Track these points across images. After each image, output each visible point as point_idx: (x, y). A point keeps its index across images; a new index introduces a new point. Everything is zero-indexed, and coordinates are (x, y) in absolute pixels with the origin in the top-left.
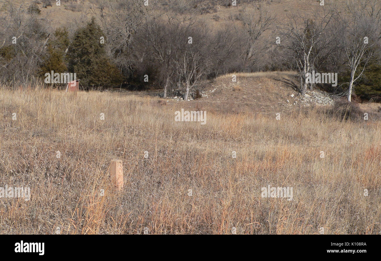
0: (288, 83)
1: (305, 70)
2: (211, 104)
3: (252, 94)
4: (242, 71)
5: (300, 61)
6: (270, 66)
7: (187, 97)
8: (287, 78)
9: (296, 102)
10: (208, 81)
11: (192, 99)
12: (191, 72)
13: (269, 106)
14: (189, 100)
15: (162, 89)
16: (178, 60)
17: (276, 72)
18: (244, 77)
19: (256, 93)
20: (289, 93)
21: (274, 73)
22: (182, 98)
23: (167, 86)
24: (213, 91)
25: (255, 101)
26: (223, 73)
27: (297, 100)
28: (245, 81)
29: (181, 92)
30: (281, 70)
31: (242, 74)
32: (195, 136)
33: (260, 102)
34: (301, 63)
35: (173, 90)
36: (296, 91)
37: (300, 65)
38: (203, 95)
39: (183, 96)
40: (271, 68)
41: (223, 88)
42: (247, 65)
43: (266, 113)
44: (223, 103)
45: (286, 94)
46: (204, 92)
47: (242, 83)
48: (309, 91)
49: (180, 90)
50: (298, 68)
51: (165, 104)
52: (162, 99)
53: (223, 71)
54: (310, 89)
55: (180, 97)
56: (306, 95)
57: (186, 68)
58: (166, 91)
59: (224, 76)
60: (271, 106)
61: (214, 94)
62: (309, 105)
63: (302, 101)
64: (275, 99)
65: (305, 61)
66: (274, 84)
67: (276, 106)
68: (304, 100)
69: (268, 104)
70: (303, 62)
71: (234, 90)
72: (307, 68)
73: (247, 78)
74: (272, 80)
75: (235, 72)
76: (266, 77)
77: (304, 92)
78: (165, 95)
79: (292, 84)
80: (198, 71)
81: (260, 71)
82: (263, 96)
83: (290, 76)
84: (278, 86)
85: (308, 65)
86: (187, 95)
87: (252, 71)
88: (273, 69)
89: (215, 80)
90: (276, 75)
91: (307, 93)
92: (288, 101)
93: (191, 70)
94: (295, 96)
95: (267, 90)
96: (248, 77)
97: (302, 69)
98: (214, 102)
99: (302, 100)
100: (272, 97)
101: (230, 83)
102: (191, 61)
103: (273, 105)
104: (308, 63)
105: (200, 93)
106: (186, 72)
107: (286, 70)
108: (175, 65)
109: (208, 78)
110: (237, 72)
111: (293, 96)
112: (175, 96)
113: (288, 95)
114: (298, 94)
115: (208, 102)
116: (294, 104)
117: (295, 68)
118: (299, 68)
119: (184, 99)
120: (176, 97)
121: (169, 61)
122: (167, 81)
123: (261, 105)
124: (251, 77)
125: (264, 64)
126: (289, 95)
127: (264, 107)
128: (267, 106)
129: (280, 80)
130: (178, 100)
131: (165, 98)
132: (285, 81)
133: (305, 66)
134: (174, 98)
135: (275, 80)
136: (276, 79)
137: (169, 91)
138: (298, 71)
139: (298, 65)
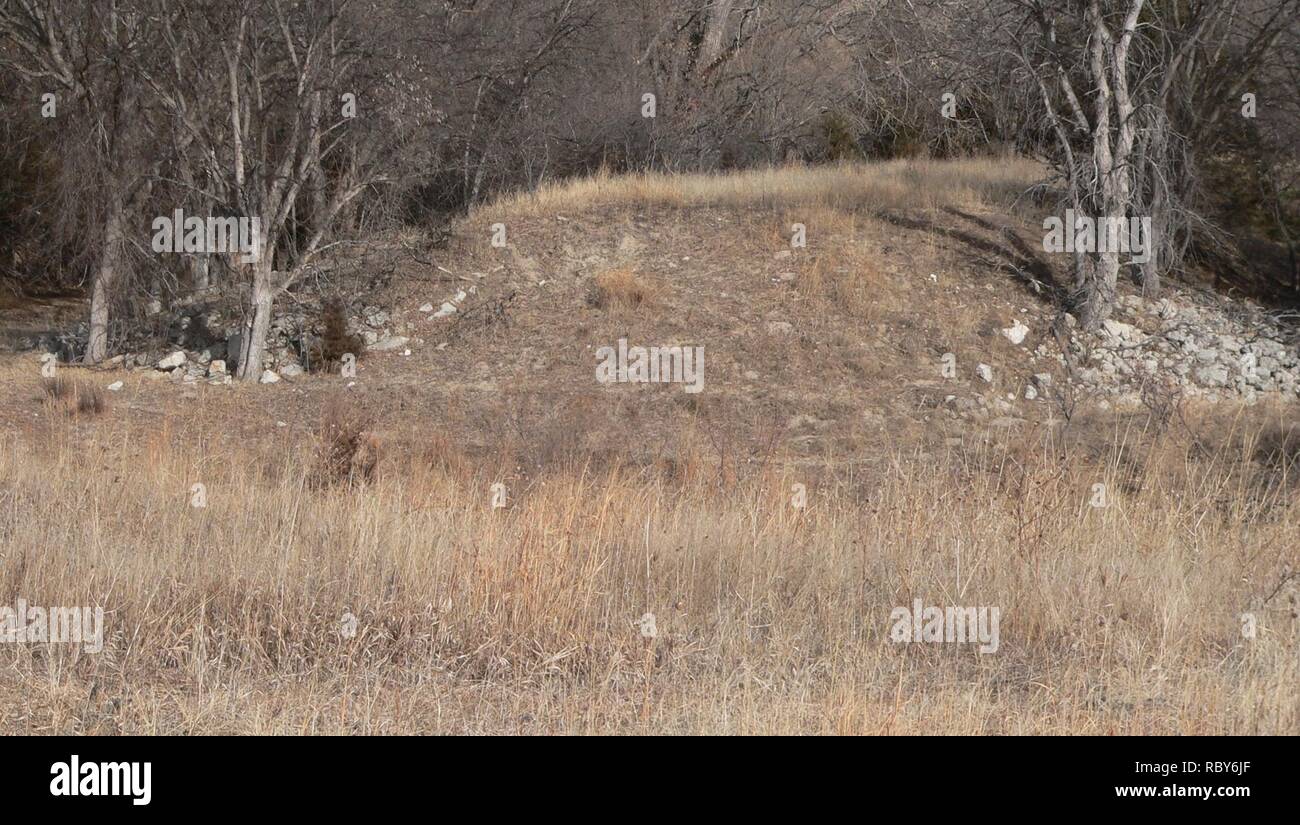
0: (984, 245)
1: (1103, 149)
2: (434, 401)
3: (726, 328)
4: (658, 164)
5: (1066, 85)
6: (858, 125)
7: (254, 352)
8: (977, 208)
9: (1044, 377)
10: (411, 237)
11: (293, 370)
12: (287, 170)
13: (850, 410)
14: (271, 377)
15: (79, 294)
16: (191, 93)
17: (900, 164)
18: (667, 205)
19: (758, 320)
20: (993, 313)
21: (887, 176)
22: (221, 365)
23: (107, 273)
24: (448, 308)
25: (752, 375)
26: (516, 177)
27: (1047, 364)
28: (675, 231)
29: (212, 321)
30: (941, 153)
31: (655, 185)
32: (251, 642)
33: (786, 380)
34: (1071, 96)
35: (156, 307)
36: (1044, 298)
37: (1065, 111)
38: (371, 336)
39: (227, 350)
40: (865, 138)
41: (516, 286)
42: (697, 119)
43: (830, 464)
44: (517, 393)
45: (969, 320)
46: (381, 318)
47: (655, 248)
48: (1135, 301)
49: (208, 308)
50: (1051, 138)
51: (92, 406)
52: (78, 375)
53: (517, 164)
54: (1138, 282)
55: (207, 354)
56: (1116, 329)
57: (250, 143)
58: (100, 316)
59: (522, 199)
60: (867, 414)
61: (452, 331)
62: (1134, 400)
63: (1087, 374)
64: (894, 361)
65: (1104, 87)
66: (887, 250)
67: (903, 408)
68: (1098, 364)
69: (843, 394)
70: (1086, 90)
71: (598, 300)
72: (1115, 136)
73: (689, 211)
74: (868, 224)
75: (604, 171)
76: (829, 200)
77: (1098, 305)
78: (97, 341)
79: (1011, 249)
80: (334, 166)
81: (782, 158)
82: (805, 343)
83: (994, 193)
84: (911, 266)
85: (1126, 109)
86: (259, 335)
87: (729, 162)
88: (883, 146)
89: (459, 225)
90: (899, 187)
91: (1119, 315)
92: (986, 371)
93: (281, 159)
94: (1037, 335)
95: (833, 297)
96: (699, 206)
97: (1083, 143)
98: (452, 386)
99: (1086, 362)
100: (873, 347)
101: (569, 249)
102: (283, 92)
103: (879, 402)
104: (1122, 95)
105: (354, 326)
106: (248, 174)
107: (970, 149)
108: (168, 121)
109: (412, 216)
110: (619, 168)
111: (1017, 333)
112: (167, 348)
113: (986, 333)
114: (1059, 322)
115: (413, 392)
116: (1031, 393)
117: (1037, 140)
118: (1061, 133)
119: (232, 368)
120: (177, 357)
121: (119, 90)
122: (111, 238)
123: (794, 408)
124: (717, 205)
125: (811, 111)
126: (988, 330)
127: (811, 420)
128: (833, 410)
129: (922, 224)
130: (191, 379)
131: (95, 366)
132: (966, 227)
133: (1104, 118)
134: (164, 363)
135: (894, 220)
136: (900, 219)
137: (122, 310)
138: (1057, 158)
139: (1050, 113)
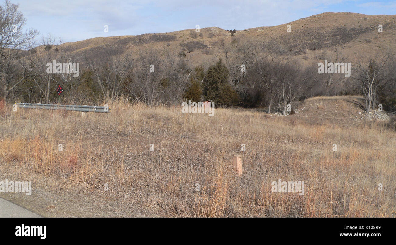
0: (357, 104)
1: (369, 95)
2: (302, 118)
3: (331, 111)
4: (324, 95)
5: (366, 88)
6: (344, 92)
7: (284, 113)
8: (356, 100)
9: (363, 117)
10: (300, 102)
11: (288, 115)
12: (288, 95)
13: (343, 120)
14: (286, 115)
15: (267, 107)
16: (279, 87)
17: (348, 96)
18: (325, 99)
19: (334, 111)
20: (358, 111)
21: (347, 97)
22: (281, 114)
23: (270, 105)
24: (303, 109)
25: (333, 116)
26: (310, 96)
27: (363, 116)
28: (326, 102)
29: (280, 110)
30: (352, 95)
31: (324, 97)
32: (291, 140)
33: (337, 117)
34: (366, 90)
35: (275, 108)
36: (363, 110)
37: (365, 91)
38: (296, 111)
39: (282, 112)
40: (345, 93)
41: (310, 107)
42: (328, 91)
43: (341, 125)
44: (310, 117)
45: (355, 112)
46: (296, 110)
47: (324, 104)
48: (372, 110)
49: (280, 108)
50: (364, 94)
51: (269, 117)
52: (267, 114)
53: (310, 95)
54: (372, 108)
55: (280, 113)
56: (370, 113)
57: (284, 92)
58: (270, 109)
59: (311, 98)
60: (345, 120)
61: (304, 111)
62: (372, 120)
63: (367, 117)
64: (348, 115)
65: (369, 89)
66: (347, 104)
67: (348, 120)
68: (368, 116)
69: (342, 118)
70: (368, 89)
71: (318, 108)
72: (370, 94)
73: (327, 100)
74: (346, 102)
75: (319, 96)
76: (341, 99)
77: (368, 110)
78: (269, 111)
79: (359, 104)
80: (292, 95)
81: (336, 95)
82: (339, 113)
83: (358, 99)
84: (350, 106)
85: (372, 91)
86: (285, 111)
87: (331, 95)
88: (346, 94)
89: (304, 101)
90: (348, 98)
91: (370, 111)
92: (357, 116)
93: (287, 94)
94: (362, 113)
95: (342, 109)
96: (328, 100)
97: (367, 94)
98: (304, 116)
99: (367, 116)
100: (346, 114)
101: (315, 103)
102: (288, 88)
103: (346, 119)
104: (371, 90)
105: (294, 110)
106: (284, 96)
107: (355, 95)
108: (276, 90)
109: (300, 100)
110: (321, 96)
111: (360, 113)
112: (276, 112)
113: (357, 113)
114: (364, 112)
115: (300, 117)
116: (361, 119)
117: (362, 94)
118: (365, 93)
119: (282, 114)
120: (277, 113)
121: (272, 88)
122: (271, 101)
123: (338, 120)
124: (330, 99)
125: (340, 90)
126: (357, 112)
127: (339, 121)
128: (341, 120)
129: (351, 102)
130: (278, 115)
131: (269, 114)
132: (355, 102)
133: (369, 92)
134: (276, 114)
135: (348, 101)
136: (349, 101)
137: (272, 108)
138: (364, 96)
139: (364, 91)
